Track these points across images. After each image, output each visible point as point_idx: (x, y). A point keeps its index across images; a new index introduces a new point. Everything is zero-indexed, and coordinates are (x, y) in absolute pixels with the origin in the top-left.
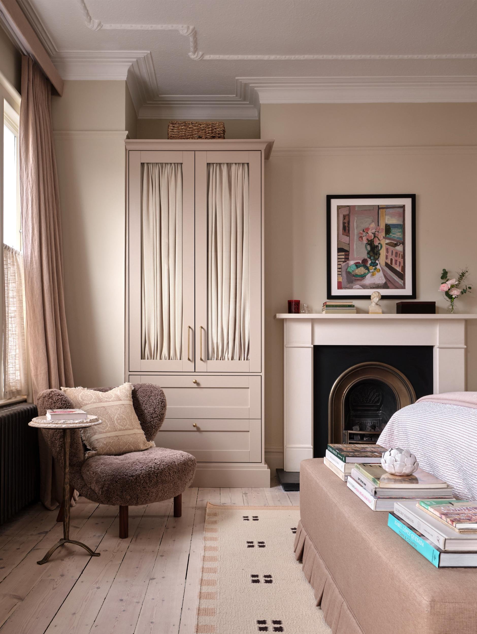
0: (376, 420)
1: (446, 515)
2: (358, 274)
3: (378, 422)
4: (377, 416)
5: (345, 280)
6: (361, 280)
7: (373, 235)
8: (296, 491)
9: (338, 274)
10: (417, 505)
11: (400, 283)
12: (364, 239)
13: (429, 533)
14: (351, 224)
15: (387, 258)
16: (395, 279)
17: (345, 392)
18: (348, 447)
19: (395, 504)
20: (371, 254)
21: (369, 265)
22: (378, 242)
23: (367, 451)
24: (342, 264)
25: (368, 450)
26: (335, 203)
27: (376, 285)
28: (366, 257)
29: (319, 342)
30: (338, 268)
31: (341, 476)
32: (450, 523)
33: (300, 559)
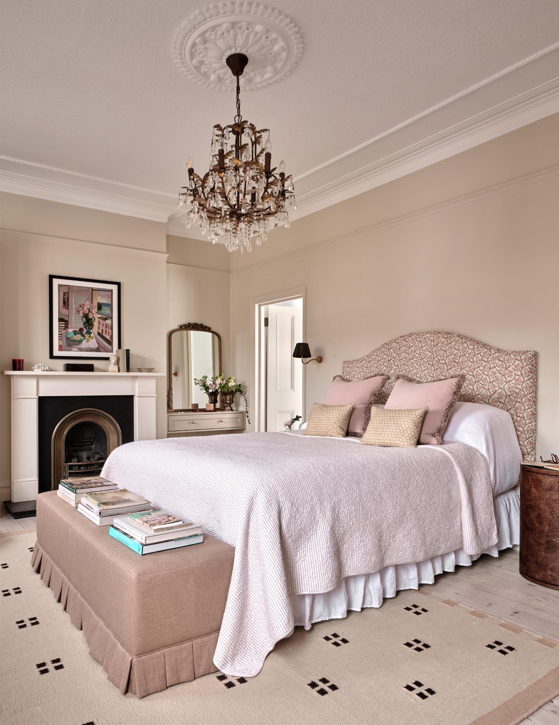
0: (90, 453)
1: (146, 522)
2: (76, 339)
3: (92, 453)
4: (91, 449)
5: (65, 344)
6: (78, 345)
7: (88, 310)
8: (24, 517)
9: (59, 339)
10: (128, 518)
11: (109, 348)
12: (81, 312)
13: (136, 535)
14: (70, 299)
15: (99, 328)
16: (105, 344)
17: (65, 432)
18: (77, 481)
19: (114, 519)
20: (87, 324)
21: (84, 333)
22: (92, 316)
23: (91, 483)
24: (63, 331)
25: (93, 481)
26: (56, 282)
27: (91, 348)
28: (82, 327)
29: (43, 393)
30: (59, 334)
31: (73, 504)
32: (149, 527)
33: (38, 571)
